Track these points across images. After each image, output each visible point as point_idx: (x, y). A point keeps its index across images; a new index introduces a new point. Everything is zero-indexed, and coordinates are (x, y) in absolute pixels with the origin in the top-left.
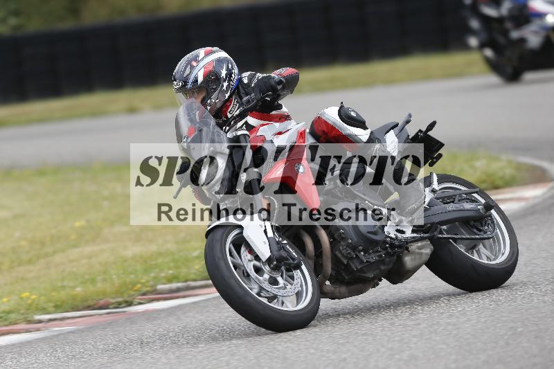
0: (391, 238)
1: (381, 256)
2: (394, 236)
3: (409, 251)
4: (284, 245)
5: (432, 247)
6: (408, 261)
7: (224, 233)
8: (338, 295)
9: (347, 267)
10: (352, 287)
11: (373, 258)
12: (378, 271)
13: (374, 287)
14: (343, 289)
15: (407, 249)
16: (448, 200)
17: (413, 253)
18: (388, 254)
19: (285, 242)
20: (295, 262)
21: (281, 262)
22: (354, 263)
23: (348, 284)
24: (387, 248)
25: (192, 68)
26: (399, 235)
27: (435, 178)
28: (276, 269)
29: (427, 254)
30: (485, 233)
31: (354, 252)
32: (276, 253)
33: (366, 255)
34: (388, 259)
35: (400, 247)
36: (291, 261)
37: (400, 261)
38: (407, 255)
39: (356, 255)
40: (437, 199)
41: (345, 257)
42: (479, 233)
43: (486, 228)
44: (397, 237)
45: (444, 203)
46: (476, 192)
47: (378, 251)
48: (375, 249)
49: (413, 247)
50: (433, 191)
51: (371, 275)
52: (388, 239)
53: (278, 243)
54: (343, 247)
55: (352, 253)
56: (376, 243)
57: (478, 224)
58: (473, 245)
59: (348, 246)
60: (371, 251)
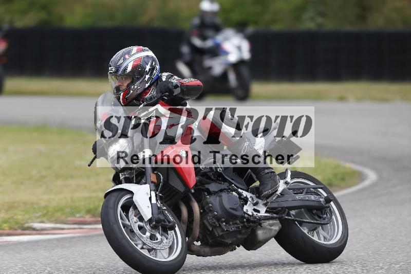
0: (248, 215)
1: (239, 227)
2: (251, 214)
3: (261, 227)
4: (163, 210)
5: (281, 226)
6: (260, 234)
7: (118, 196)
8: (202, 253)
9: (212, 233)
10: (214, 249)
11: (232, 228)
12: (235, 239)
13: (232, 250)
14: (207, 250)
15: (260, 224)
16: (298, 191)
17: (265, 228)
18: (244, 227)
19: (165, 208)
20: (170, 224)
21: (159, 223)
22: (217, 231)
23: (212, 246)
24: (244, 222)
25: (125, 59)
26: (255, 213)
27: (289, 173)
28: (155, 228)
29: (275, 230)
30: (324, 219)
31: (218, 222)
32: (156, 216)
33: (227, 225)
34: (243, 231)
35: (254, 222)
36: (167, 223)
37: (254, 233)
38: (260, 229)
39: (219, 224)
40: (289, 189)
41: (211, 225)
42: (319, 219)
43: (325, 216)
44: (253, 214)
45: (295, 194)
46: (321, 188)
47: (236, 224)
48: (235, 222)
49: (266, 224)
50: (286, 183)
51: (229, 241)
52: (246, 216)
53: (159, 208)
54: (210, 217)
55: (217, 223)
56: (236, 217)
57: (319, 213)
58: (314, 228)
59: (215, 217)
60: (231, 223)
